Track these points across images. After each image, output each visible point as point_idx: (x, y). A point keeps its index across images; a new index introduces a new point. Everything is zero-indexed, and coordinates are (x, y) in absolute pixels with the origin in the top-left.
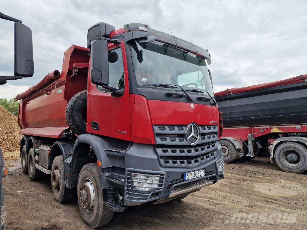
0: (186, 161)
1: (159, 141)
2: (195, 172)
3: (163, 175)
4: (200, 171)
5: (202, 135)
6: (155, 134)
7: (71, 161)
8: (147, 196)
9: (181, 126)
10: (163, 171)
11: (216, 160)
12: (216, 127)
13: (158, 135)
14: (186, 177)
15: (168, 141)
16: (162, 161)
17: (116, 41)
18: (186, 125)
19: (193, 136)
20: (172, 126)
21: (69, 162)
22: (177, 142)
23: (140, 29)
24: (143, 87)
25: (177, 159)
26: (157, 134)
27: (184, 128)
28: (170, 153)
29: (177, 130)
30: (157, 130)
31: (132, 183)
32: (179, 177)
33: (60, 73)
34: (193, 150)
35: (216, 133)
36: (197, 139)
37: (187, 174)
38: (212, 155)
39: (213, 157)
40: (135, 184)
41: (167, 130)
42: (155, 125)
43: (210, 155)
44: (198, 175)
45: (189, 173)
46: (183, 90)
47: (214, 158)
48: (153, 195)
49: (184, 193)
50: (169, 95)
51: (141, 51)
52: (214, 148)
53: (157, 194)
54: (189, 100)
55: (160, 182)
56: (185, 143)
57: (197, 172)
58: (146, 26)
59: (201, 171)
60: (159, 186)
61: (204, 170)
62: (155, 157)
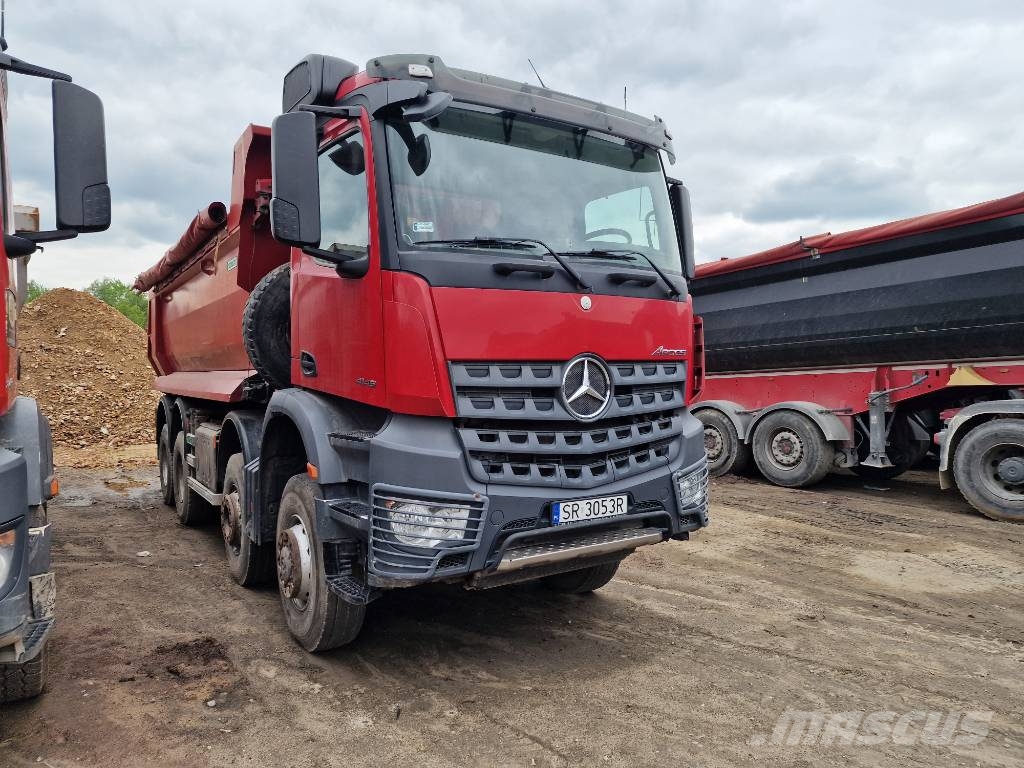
0: (560, 470)
1: (466, 407)
2: (592, 501)
3: (481, 504)
4: (609, 499)
5: (623, 391)
6: (454, 389)
7: (257, 469)
8: (428, 562)
9: (544, 363)
10: (479, 492)
11: (674, 467)
12: (680, 367)
13: (464, 390)
14: (558, 514)
15: (500, 409)
16: (478, 466)
17: (347, 111)
18: (563, 362)
19: (586, 395)
20: (513, 364)
21: (254, 471)
22: (530, 410)
23: (411, 72)
24: (418, 249)
25: (532, 462)
26: (458, 388)
27: (556, 369)
28: (504, 442)
29: (528, 377)
30: (461, 375)
31: (387, 525)
32: (535, 512)
33: (228, 211)
34: (586, 436)
35: (678, 385)
36: (602, 402)
37: (562, 505)
38: (658, 454)
39: (662, 459)
40: (396, 528)
41: (496, 377)
42: (456, 362)
43: (652, 452)
44: (603, 510)
45: (570, 504)
46: (552, 254)
47: (668, 463)
48: (447, 560)
49: (551, 559)
50: (502, 271)
51: (423, 137)
52: (666, 433)
53: (461, 557)
54: (576, 284)
55: (470, 524)
56: (557, 413)
57: (600, 500)
58: (431, 61)
59: (615, 499)
60: (468, 534)
61: (625, 498)
62: (456, 454)
